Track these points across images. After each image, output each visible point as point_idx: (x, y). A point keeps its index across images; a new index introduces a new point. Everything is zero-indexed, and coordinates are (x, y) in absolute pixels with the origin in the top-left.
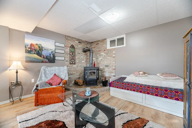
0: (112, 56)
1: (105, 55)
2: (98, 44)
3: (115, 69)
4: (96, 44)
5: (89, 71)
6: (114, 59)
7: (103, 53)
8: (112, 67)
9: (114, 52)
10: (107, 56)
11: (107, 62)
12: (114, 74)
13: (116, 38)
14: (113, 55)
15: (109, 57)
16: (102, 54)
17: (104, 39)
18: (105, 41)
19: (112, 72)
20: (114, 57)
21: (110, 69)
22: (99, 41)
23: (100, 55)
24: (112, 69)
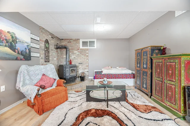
0: (85, 55)
1: (79, 53)
2: (70, 42)
3: (88, 66)
4: (68, 42)
5: (71, 69)
6: (87, 57)
7: (77, 52)
8: (86, 64)
9: (88, 52)
10: (81, 55)
11: (81, 60)
12: (88, 70)
13: (88, 40)
14: (87, 54)
15: (83, 56)
16: (75, 52)
17: (78, 39)
18: (78, 40)
19: (86, 69)
20: (87, 56)
21: (84, 66)
22: (71, 39)
23: (73, 53)
24: (85, 66)
